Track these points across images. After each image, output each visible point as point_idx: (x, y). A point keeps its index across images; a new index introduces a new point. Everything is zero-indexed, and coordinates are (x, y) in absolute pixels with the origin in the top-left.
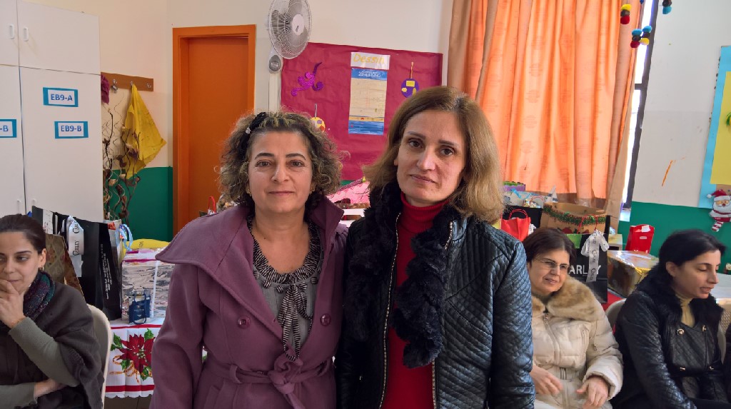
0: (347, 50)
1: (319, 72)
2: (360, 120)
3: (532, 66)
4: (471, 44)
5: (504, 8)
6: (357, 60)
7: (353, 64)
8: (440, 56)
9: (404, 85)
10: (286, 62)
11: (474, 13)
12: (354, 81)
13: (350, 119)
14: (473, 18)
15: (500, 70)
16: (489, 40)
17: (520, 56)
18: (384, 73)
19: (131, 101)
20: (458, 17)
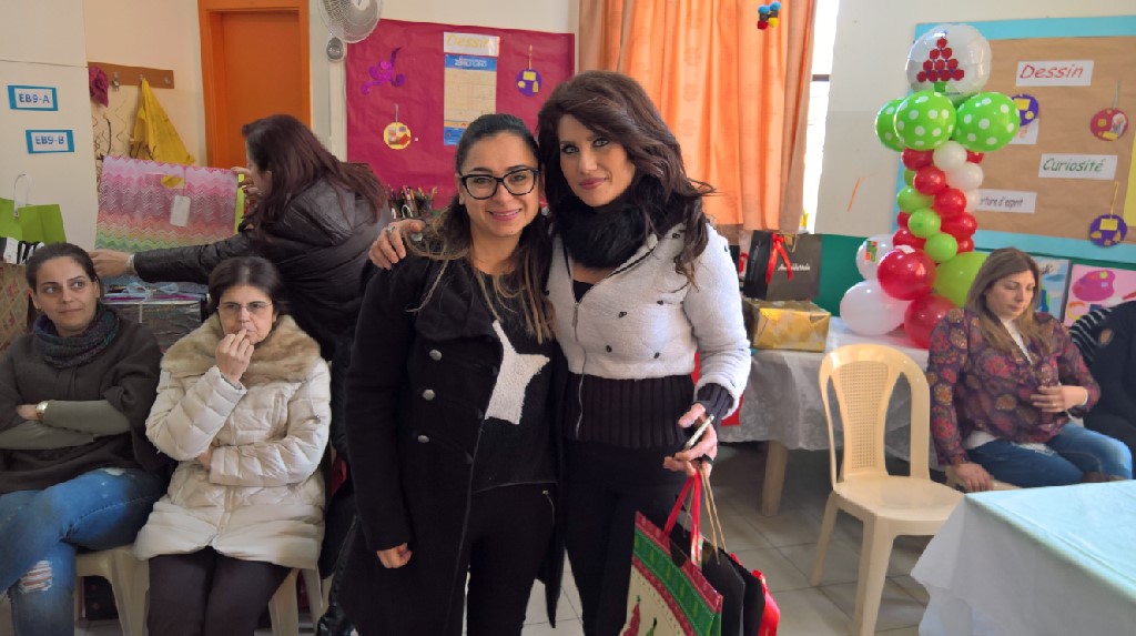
0: (438, 30)
1: (399, 60)
2: (460, 126)
3: (687, 51)
6: (451, 43)
7: (447, 49)
8: (569, 38)
9: (521, 78)
10: (351, 47)
12: (449, 73)
13: (446, 125)
18: (491, 61)
19: (141, 102)
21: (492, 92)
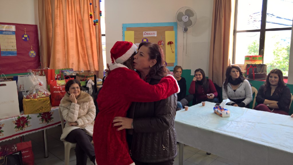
2: (6, 51)
3: (70, 30)
4: (47, 22)
5: (57, 9)
6: (1, 28)
8: (36, 26)
9: (23, 36)
11: (46, 10)
13: (1, 50)
14: (47, 13)
15: (59, 31)
16: (54, 21)
17: (65, 26)
18: (14, 32)
20: (41, 12)
21: (14, 41)
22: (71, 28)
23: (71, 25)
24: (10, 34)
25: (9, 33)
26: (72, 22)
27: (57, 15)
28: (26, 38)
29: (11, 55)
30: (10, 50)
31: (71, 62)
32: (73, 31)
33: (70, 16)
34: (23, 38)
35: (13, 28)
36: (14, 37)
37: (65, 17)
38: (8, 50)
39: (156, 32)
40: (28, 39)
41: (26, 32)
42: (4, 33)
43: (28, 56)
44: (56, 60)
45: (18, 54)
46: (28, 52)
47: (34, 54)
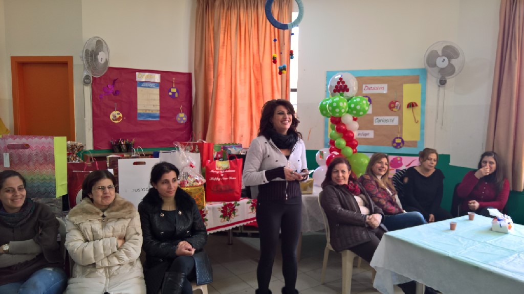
0: (133, 72)
1: (117, 85)
2: (144, 112)
3: (240, 81)
4: (207, 68)
5: (223, 48)
6: (140, 77)
7: (138, 79)
8: (190, 75)
9: (170, 91)
10: (94, 79)
11: (207, 51)
12: (139, 89)
13: (138, 111)
14: (207, 53)
15: (223, 82)
16: (216, 67)
17: (233, 75)
18: (157, 84)
20: (198, 53)
21: (158, 97)
22: (243, 77)
23: (242, 73)
24: (152, 87)
25: (152, 85)
26: (245, 68)
27: (222, 57)
28: (174, 93)
29: (151, 119)
30: (150, 112)
31: (239, 133)
32: (245, 83)
33: (243, 58)
34: (170, 94)
35: (157, 78)
36: (157, 91)
37: (234, 60)
38: (148, 112)
39: (385, 86)
40: (177, 95)
41: (175, 83)
42: (144, 85)
43: (176, 121)
44: (217, 129)
45: (161, 117)
46: (176, 115)
47: (184, 119)
